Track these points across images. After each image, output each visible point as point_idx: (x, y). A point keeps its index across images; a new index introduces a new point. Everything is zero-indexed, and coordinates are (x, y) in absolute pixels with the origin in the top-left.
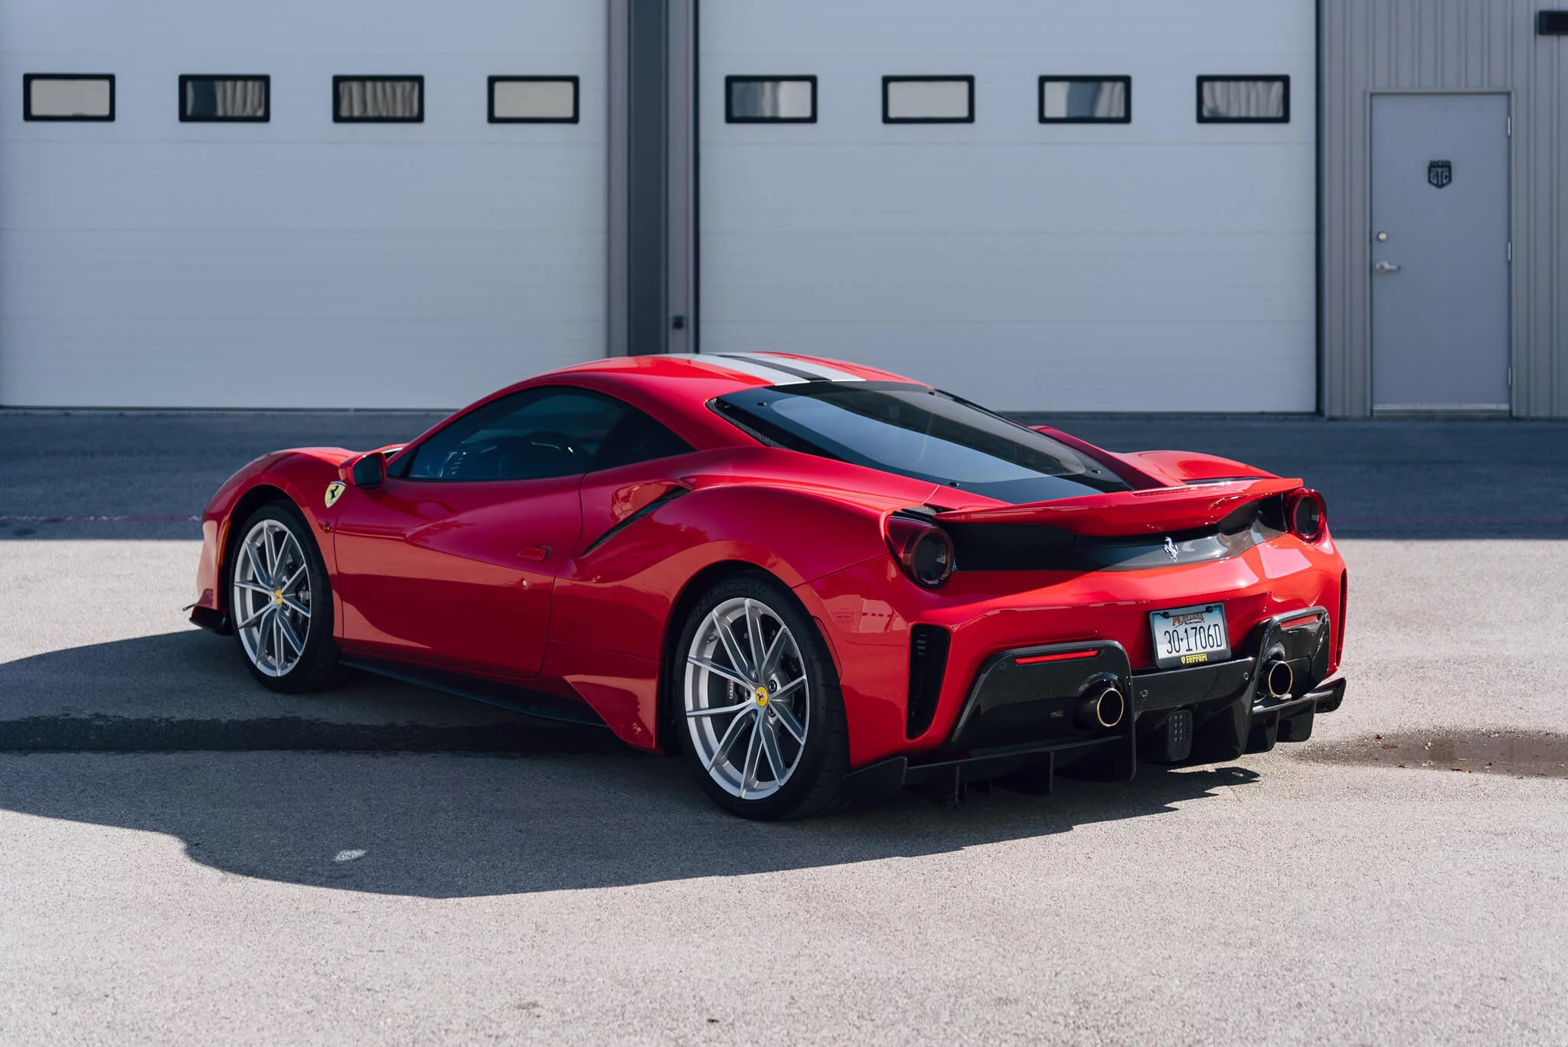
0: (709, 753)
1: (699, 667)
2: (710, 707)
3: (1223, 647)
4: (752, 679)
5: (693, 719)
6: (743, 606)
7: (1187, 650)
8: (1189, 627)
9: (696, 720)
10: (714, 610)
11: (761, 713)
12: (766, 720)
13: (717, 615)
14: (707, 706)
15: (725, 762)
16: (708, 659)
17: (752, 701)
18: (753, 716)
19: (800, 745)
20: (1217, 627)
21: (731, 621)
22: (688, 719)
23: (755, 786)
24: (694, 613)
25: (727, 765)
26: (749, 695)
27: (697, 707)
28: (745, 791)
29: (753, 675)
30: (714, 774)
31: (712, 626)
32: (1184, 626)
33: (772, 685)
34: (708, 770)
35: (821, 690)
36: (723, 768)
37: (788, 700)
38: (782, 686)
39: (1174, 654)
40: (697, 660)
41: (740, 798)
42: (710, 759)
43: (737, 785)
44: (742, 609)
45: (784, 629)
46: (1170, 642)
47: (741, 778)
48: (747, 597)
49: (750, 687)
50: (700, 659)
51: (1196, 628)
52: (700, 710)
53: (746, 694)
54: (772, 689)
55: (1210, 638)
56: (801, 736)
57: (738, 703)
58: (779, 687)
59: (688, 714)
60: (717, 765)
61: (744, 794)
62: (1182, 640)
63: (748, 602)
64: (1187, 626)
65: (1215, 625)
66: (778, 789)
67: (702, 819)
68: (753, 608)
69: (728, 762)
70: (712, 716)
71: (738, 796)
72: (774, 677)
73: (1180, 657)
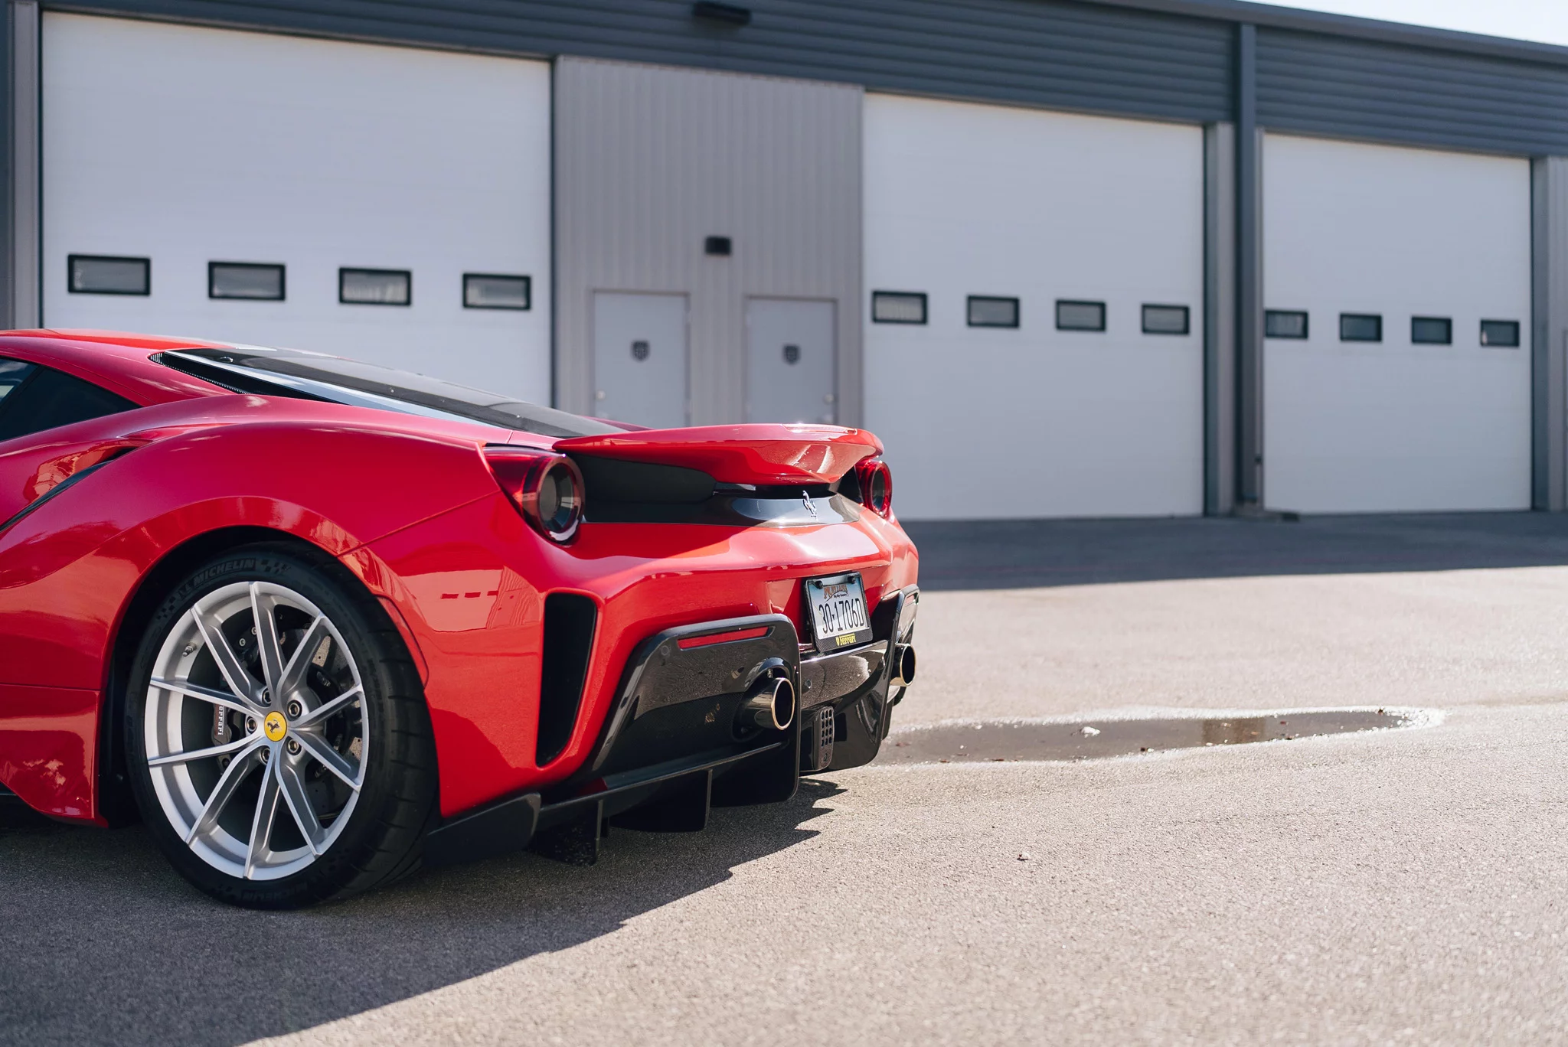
0: (189, 819)
1: (168, 692)
2: (185, 751)
3: (865, 626)
4: (258, 702)
5: (159, 769)
6: (247, 594)
7: (839, 630)
8: (837, 601)
9: (163, 770)
10: (196, 605)
11: (275, 751)
12: (284, 759)
13: (200, 613)
14: (181, 749)
15: (213, 828)
16: (182, 680)
17: (257, 737)
18: (260, 756)
19: (351, 790)
20: (858, 602)
21: (222, 622)
22: (152, 771)
23: (267, 860)
24: (161, 614)
25: (218, 833)
26: (253, 727)
27: (164, 751)
28: (252, 868)
29: (260, 696)
30: (198, 848)
31: (193, 628)
32: (833, 600)
33: (293, 708)
34: (188, 842)
35: (390, 705)
36: (210, 837)
37: (320, 728)
38: (311, 710)
39: (830, 634)
40: (165, 681)
41: (245, 879)
42: (191, 827)
43: (240, 861)
44: (247, 598)
45: (322, 620)
46: (824, 619)
47: (247, 851)
48: (252, 579)
49: (254, 712)
50: (169, 678)
51: (842, 603)
52: (170, 755)
53: (247, 726)
54: (292, 711)
55: (854, 615)
56: (353, 776)
57: (233, 740)
58: (305, 711)
59: (150, 763)
60: (203, 835)
61: (252, 873)
62: (833, 616)
63: (255, 587)
65: (856, 600)
66: (313, 860)
67: (184, 917)
68: (264, 595)
69: (218, 827)
70: (189, 763)
71: (241, 877)
72: (296, 696)
73: (834, 638)
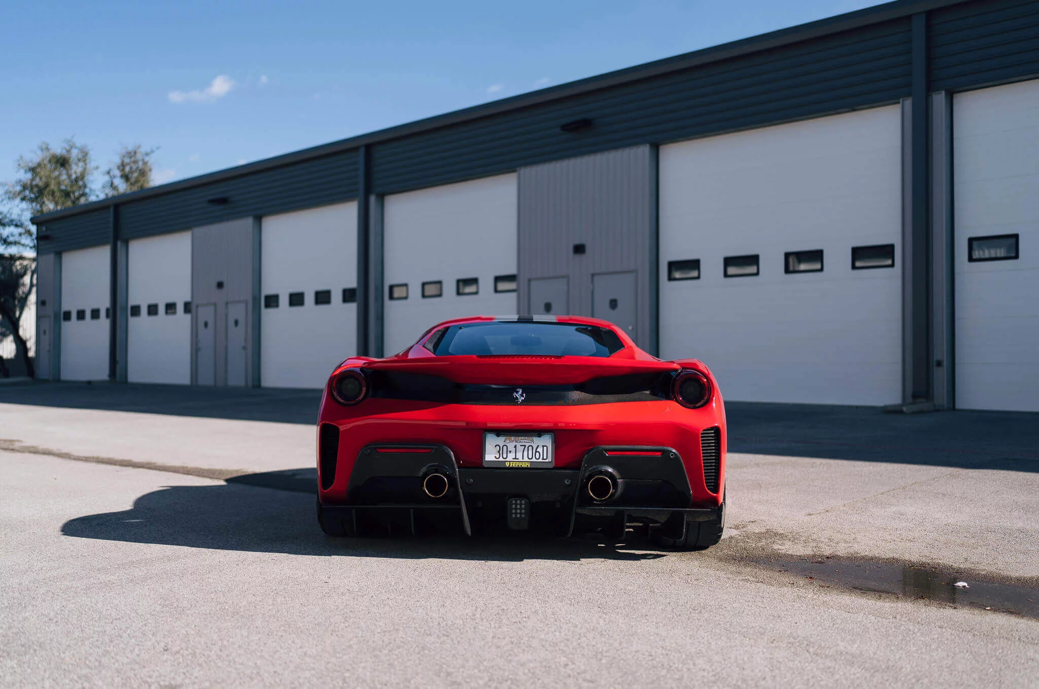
3: (549, 460)
7: (513, 459)
8: (518, 445)
20: (545, 448)
32: (514, 443)
39: (501, 459)
46: (499, 452)
51: (525, 446)
55: (537, 454)
62: (510, 452)
64: (516, 443)
65: (543, 446)
73: (505, 462)
